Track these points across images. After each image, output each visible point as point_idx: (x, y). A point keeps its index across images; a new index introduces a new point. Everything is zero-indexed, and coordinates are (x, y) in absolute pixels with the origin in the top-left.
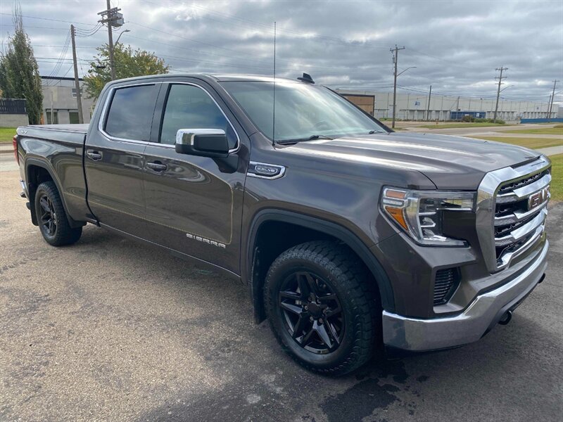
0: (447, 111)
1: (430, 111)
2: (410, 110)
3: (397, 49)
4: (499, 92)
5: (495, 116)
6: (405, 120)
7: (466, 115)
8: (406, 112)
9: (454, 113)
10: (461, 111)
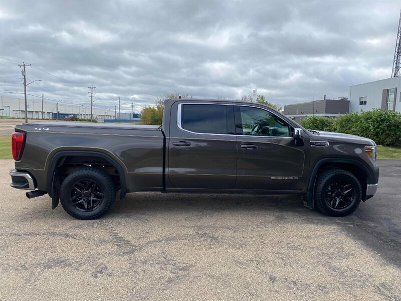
0: (50, 113)
1: (43, 113)
2: (21, 111)
3: (24, 66)
4: (92, 102)
5: (91, 117)
6: (17, 119)
7: (70, 116)
8: (18, 112)
9: (55, 114)
10: (60, 113)
